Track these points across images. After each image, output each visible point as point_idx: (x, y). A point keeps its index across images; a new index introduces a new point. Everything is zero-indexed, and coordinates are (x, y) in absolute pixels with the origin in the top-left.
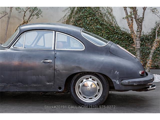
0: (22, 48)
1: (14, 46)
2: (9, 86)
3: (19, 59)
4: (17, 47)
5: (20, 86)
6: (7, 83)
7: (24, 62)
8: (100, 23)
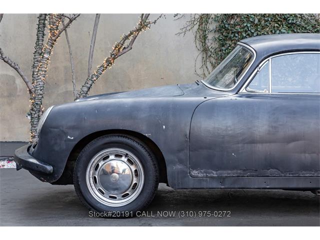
0: (267, 92)
1: (248, 89)
2: (247, 176)
3: (269, 117)
4: (254, 90)
5: (274, 176)
6: (244, 170)
7: (281, 123)
8: (290, 21)
